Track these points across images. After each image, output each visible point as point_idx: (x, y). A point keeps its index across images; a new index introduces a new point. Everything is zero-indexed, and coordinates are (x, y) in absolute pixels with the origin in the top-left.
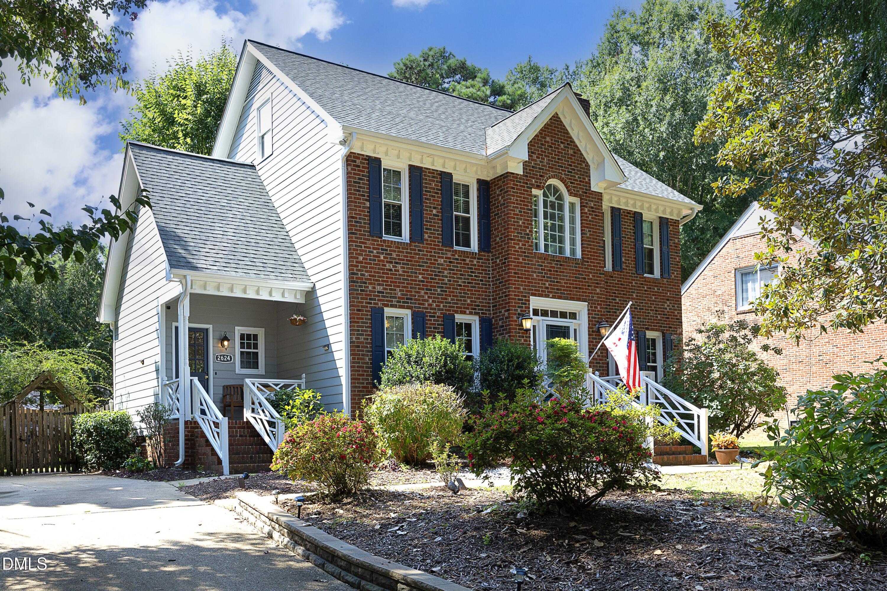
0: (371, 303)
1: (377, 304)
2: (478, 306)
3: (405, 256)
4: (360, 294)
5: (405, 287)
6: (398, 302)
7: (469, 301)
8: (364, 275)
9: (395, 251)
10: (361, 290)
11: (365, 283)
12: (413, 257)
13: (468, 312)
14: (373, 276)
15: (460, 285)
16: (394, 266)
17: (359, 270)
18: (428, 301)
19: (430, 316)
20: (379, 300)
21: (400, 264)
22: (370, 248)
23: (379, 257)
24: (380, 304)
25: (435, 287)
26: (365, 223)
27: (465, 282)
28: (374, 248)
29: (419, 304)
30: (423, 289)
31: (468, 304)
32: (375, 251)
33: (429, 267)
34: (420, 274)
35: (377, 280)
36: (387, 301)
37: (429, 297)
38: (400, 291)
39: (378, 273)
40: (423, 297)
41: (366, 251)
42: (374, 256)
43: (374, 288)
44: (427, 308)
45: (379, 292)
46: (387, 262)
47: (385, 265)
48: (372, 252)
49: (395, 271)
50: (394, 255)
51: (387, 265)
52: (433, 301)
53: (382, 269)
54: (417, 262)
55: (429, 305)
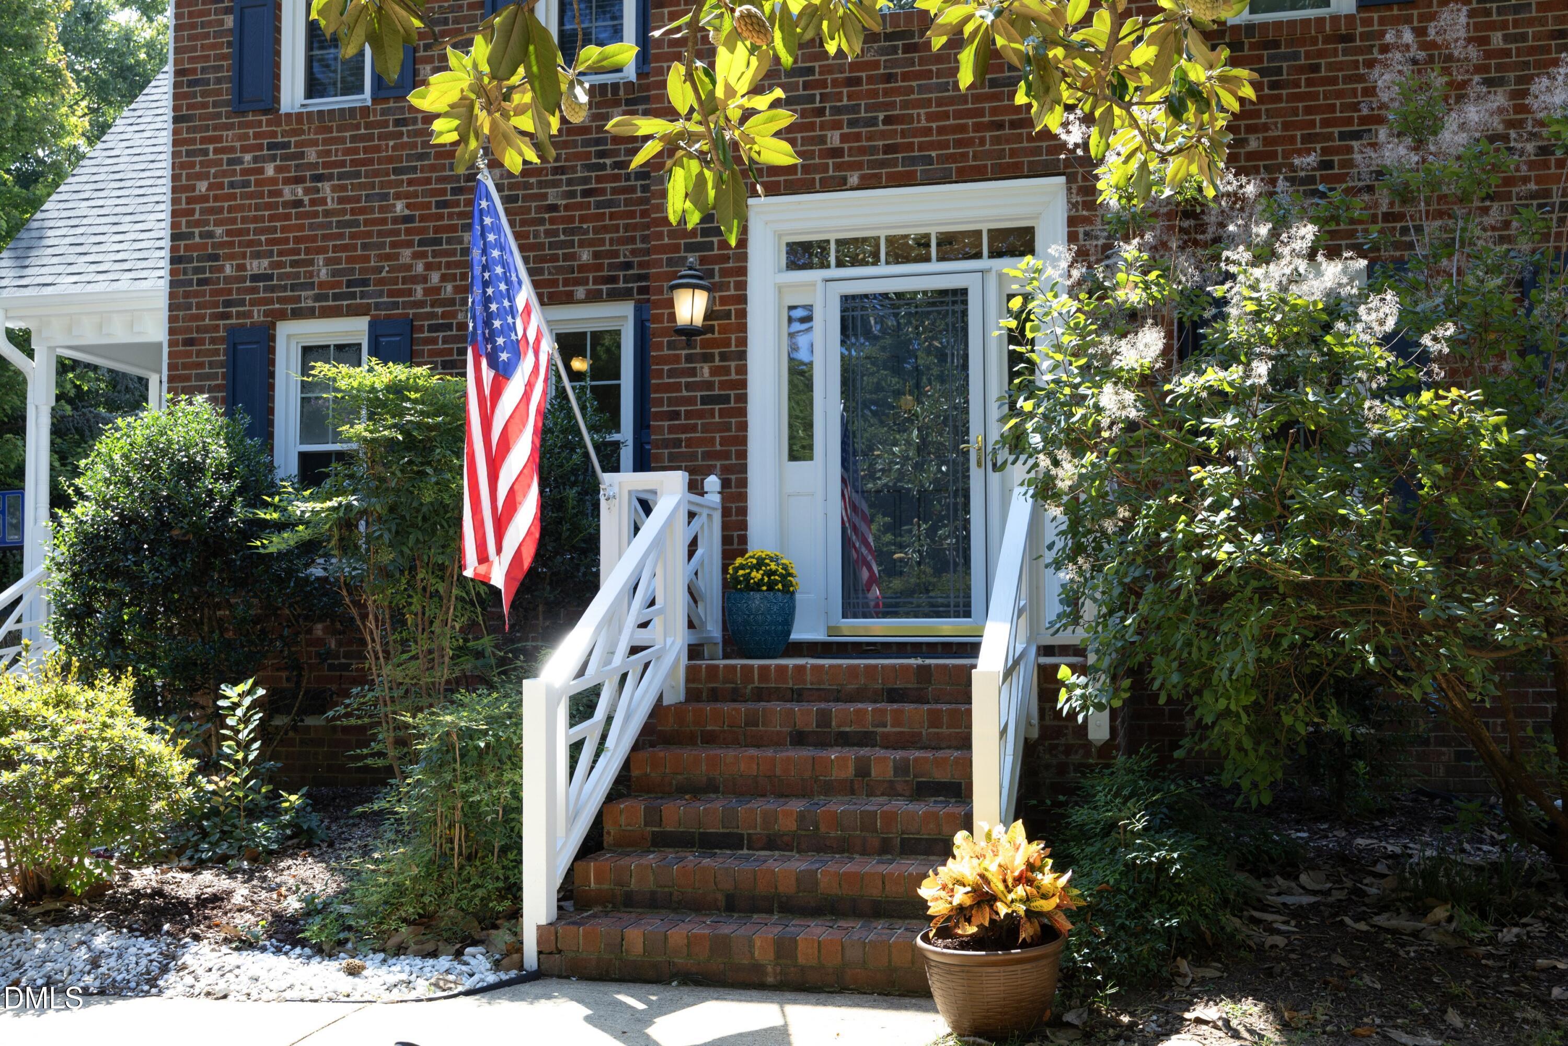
0: (226, 316)
1: (249, 315)
2: (628, 266)
3: (347, 152)
4: (196, 294)
5: (344, 248)
6: (317, 298)
7: (585, 256)
8: (210, 235)
9: (314, 143)
10: (201, 282)
11: (215, 257)
12: (377, 149)
13: (580, 292)
14: (240, 232)
15: (553, 208)
16: (307, 191)
17: (198, 224)
18: (425, 279)
19: (432, 328)
20: (253, 303)
21: (330, 177)
22: (232, 150)
23: (261, 171)
24: (258, 315)
25: (453, 228)
26: (219, 81)
27: (572, 194)
28: (244, 149)
29: (391, 294)
30: (409, 244)
31: (583, 268)
32: (248, 157)
33: (433, 168)
34: (398, 196)
35: (250, 243)
36: (281, 300)
37: (429, 267)
38: (328, 262)
39: (255, 219)
40: (409, 267)
41: (219, 163)
42: (245, 172)
43: (241, 268)
44: (421, 304)
45: (255, 278)
46: (287, 181)
47: (279, 193)
48: (239, 161)
49: (313, 202)
50: (312, 155)
51: (287, 190)
52: (444, 278)
53: (268, 206)
54: (390, 160)
55: (427, 292)
